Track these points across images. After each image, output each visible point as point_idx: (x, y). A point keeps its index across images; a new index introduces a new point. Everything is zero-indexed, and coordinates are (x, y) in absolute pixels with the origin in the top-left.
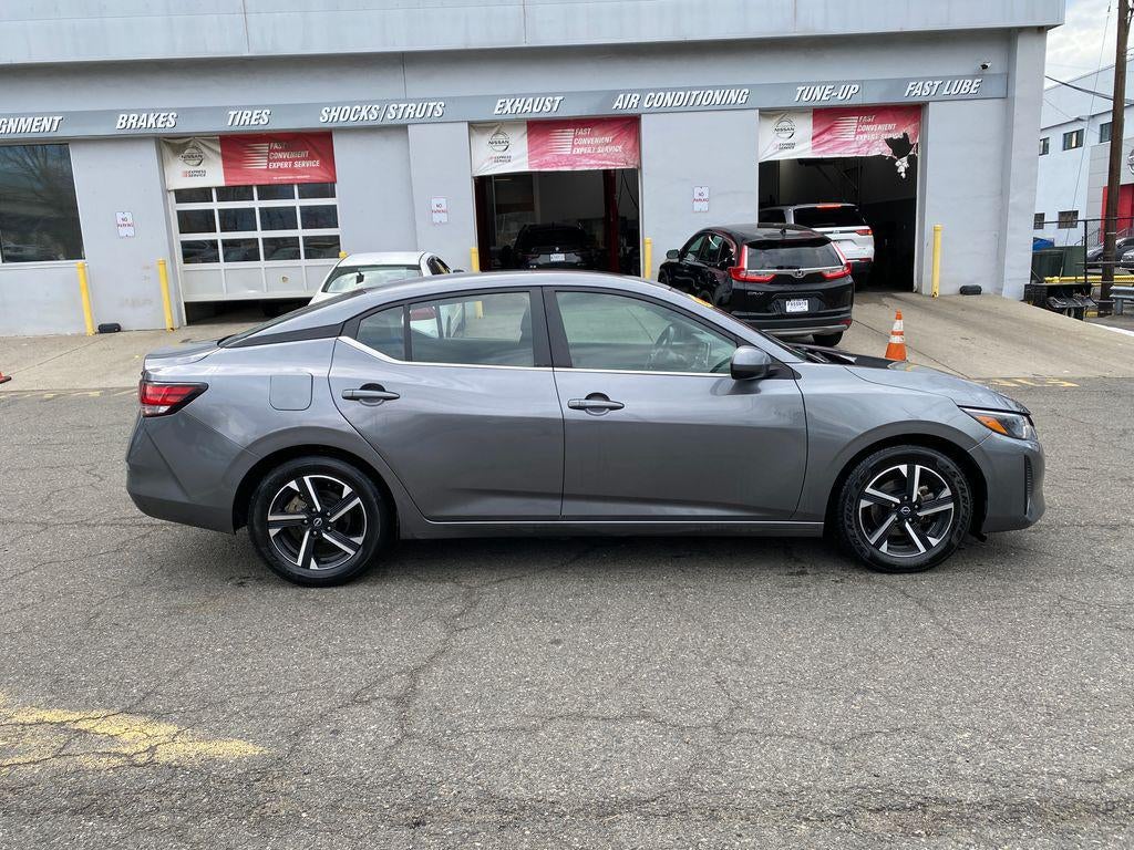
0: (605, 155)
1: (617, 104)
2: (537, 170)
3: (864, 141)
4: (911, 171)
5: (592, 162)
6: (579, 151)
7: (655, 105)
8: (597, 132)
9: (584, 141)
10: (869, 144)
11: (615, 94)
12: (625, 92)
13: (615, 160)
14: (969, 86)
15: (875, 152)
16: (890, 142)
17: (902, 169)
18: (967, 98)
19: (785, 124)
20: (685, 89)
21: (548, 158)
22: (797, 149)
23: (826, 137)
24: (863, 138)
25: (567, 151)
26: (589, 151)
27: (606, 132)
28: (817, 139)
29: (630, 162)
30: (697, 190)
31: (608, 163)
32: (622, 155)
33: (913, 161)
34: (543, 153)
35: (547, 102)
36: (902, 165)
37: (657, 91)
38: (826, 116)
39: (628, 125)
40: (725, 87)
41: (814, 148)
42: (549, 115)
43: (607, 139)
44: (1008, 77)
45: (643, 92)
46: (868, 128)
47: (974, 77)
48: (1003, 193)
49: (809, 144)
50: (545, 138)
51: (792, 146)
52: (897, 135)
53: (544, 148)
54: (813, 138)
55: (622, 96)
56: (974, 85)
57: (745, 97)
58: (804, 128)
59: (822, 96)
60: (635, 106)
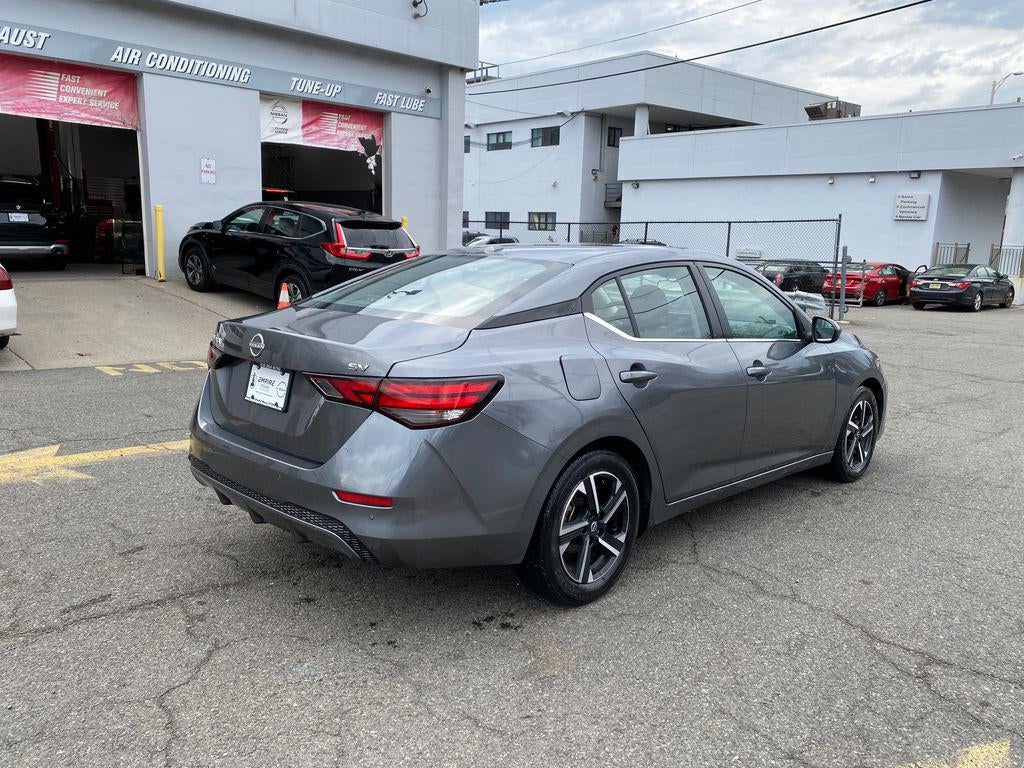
0: (97, 110)
1: (114, 56)
2: (13, 113)
3: (342, 137)
4: (378, 168)
5: (83, 115)
6: (66, 99)
7: (158, 65)
8: (88, 82)
9: (73, 89)
10: (348, 140)
11: (113, 45)
12: (125, 45)
13: (110, 118)
14: (417, 105)
15: (352, 148)
16: (363, 141)
17: (371, 167)
18: (415, 114)
19: (278, 110)
20: (189, 57)
21: (26, 100)
22: (290, 134)
23: (313, 128)
24: (342, 134)
25: (52, 97)
26: (79, 102)
27: (101, 84)
28: (306, 129)
29: (127, 121)
30: (204, 162)
31: (102, 119)
32: (119, 114)
33: (379, 160)
34: (20, 95)
35: (28, 36)
36: (371, 162)
37: (159, 51)
38: (315, 108)
39: (127, 81)
40: (229, 63)
41: (304, 136)
42: (31, 52)
43: (101, 92)
44: (442, 101)
45: (145, 49)
46: (346, 125)
47: (421, 98)
48: (442, 195)
49: (299, 132)
50: (21, 78)
51: (285, 131)
52: (368, 137)
53: (21, 89)
54: (303, 127)
55: (120, 49)
56: (421, 105)
57: (247, 77)
58: (296, 116)
59: (312, 90)
60: (136, 62)
